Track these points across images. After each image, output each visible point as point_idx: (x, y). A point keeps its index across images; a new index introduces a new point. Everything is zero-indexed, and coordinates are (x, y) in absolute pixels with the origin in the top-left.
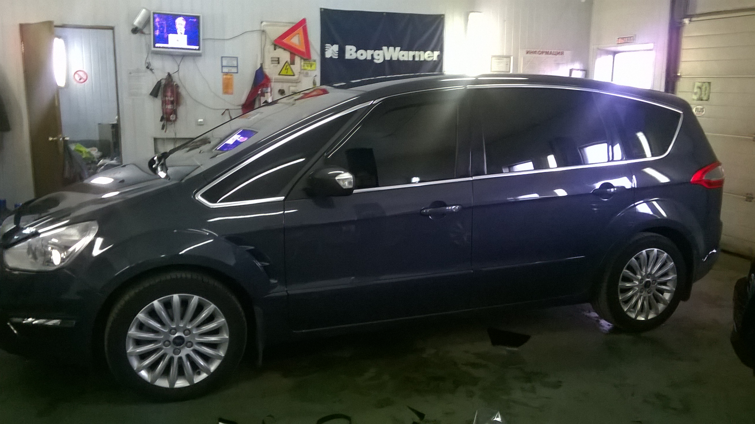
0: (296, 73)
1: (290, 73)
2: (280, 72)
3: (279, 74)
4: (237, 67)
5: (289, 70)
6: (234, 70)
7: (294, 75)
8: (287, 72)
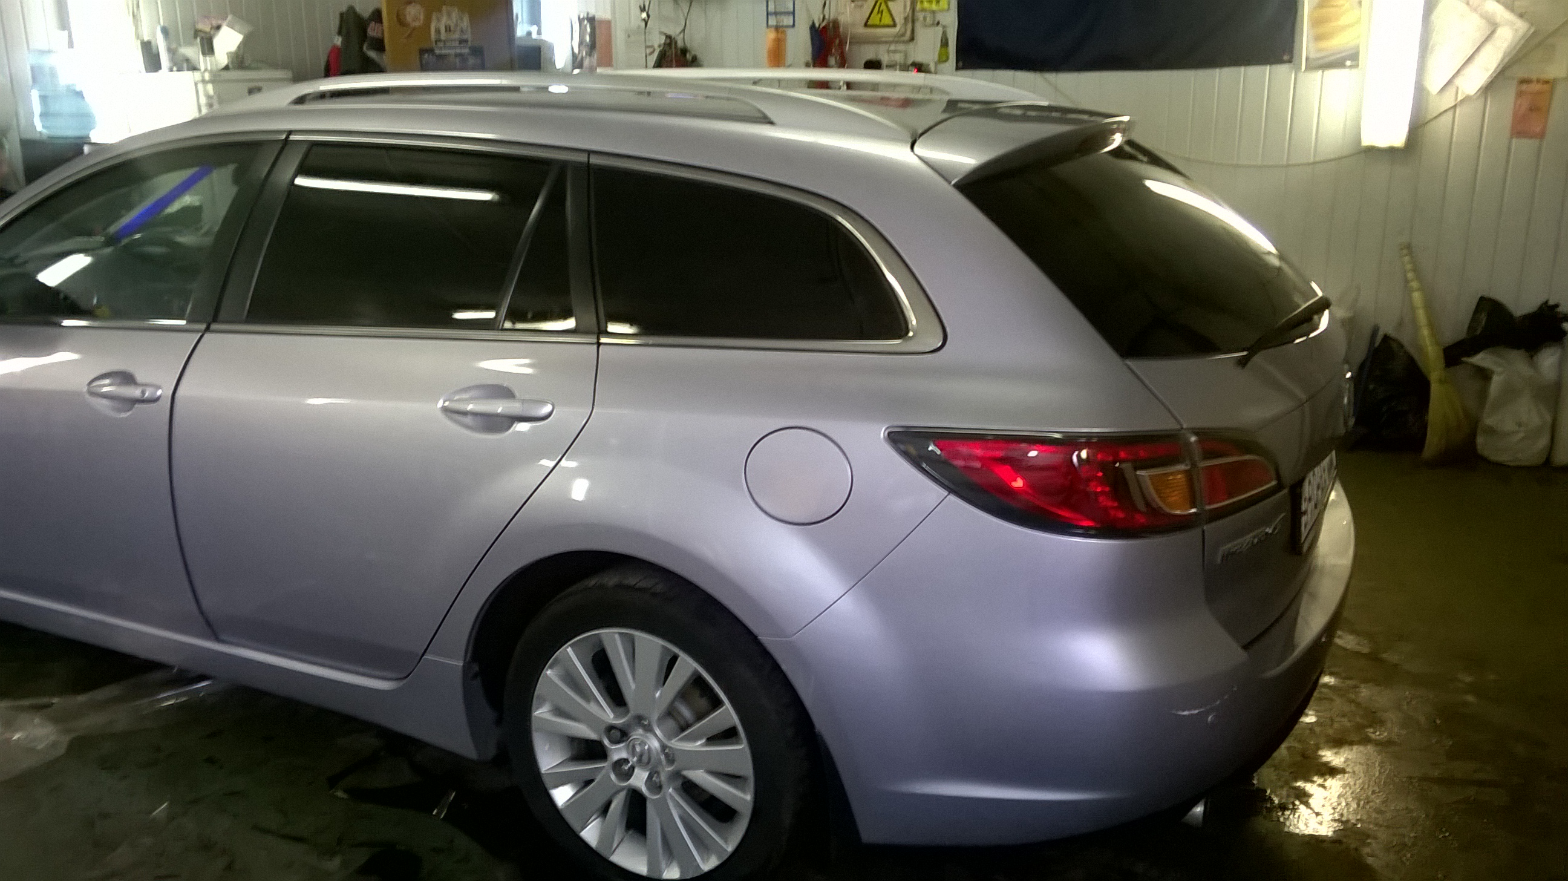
0: (897, 20)
1: (887, 20)
2: (867, 21)
3: (866, 25)
4: (794, 13)
5: (886, 14)
6: (788, 20)
7: (894, 25)
8: (880, 20)
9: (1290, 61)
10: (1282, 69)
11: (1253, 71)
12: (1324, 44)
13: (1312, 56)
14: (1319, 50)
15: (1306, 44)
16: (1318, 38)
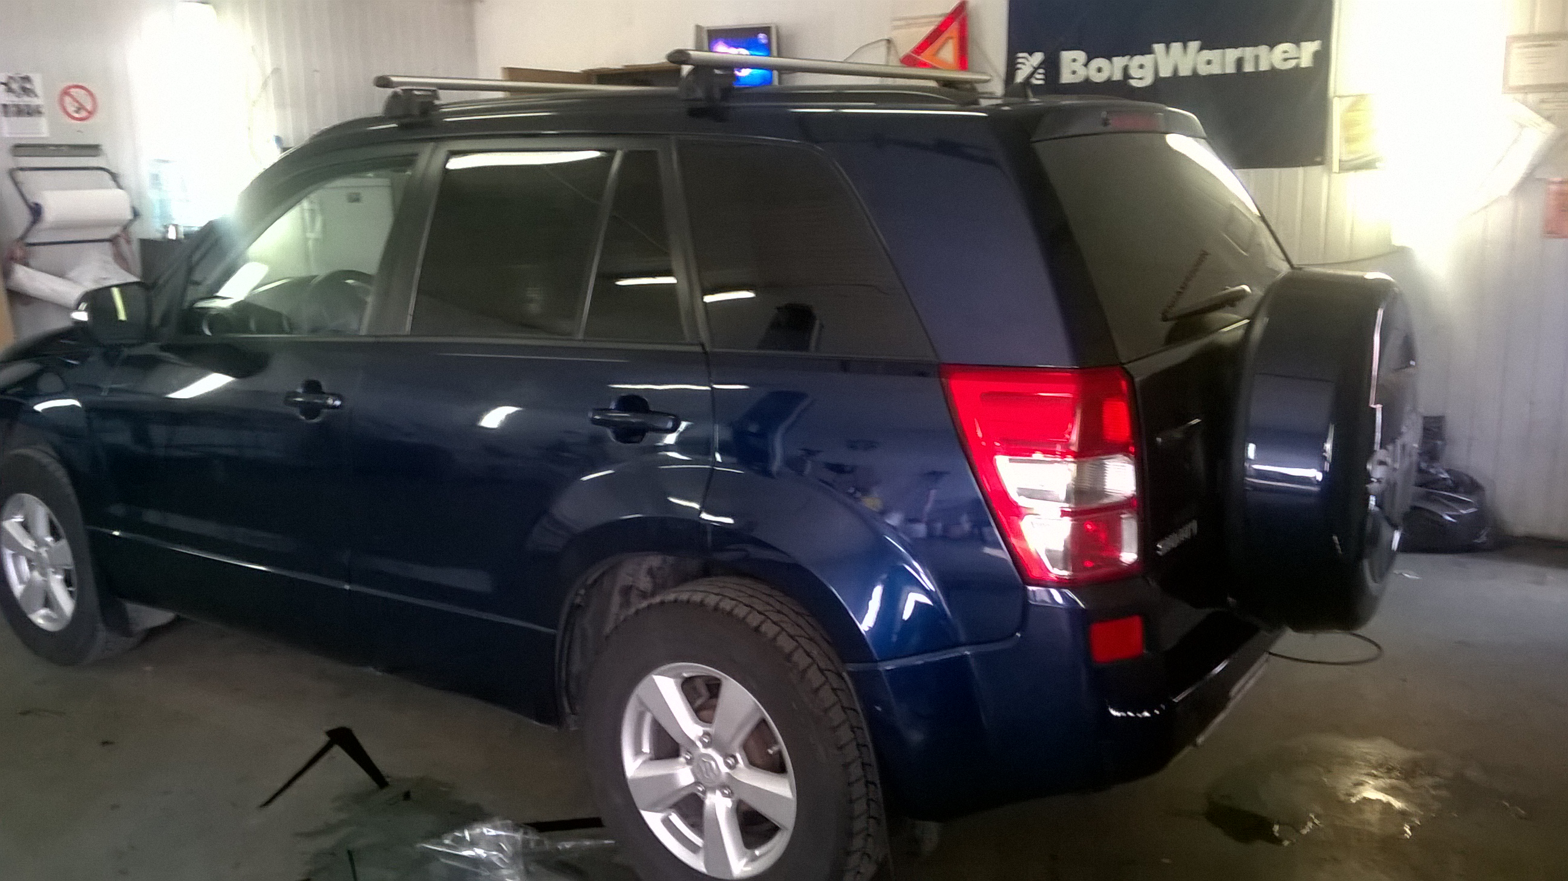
9: (1321, 163)
10: (1315, 171)
11: (1286, 172)
12: (1354, 147)
13: (1344, 158)
14: (1351, 152)
15: (1338, 148)
16: (1349, 140)
